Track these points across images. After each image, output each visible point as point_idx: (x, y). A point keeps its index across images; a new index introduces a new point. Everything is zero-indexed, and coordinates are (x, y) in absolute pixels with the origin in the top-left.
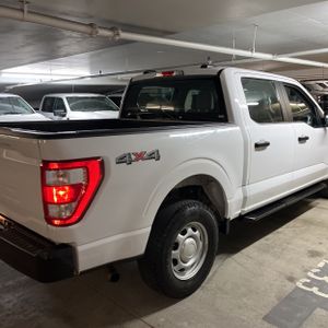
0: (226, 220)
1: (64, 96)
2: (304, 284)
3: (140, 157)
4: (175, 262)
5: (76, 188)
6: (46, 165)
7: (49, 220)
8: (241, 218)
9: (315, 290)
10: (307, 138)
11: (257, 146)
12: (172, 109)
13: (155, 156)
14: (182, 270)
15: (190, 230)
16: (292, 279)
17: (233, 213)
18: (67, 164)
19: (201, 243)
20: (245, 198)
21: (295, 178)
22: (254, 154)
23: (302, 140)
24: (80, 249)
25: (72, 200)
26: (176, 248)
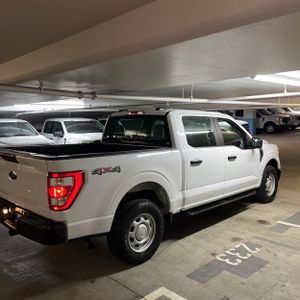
0: (170, 214)
1: (62, 121)
2: (222, 257)
3: (107, 170)
4: (132, 240)
5: (67, 188)
6: (51, 175)
7: (51, 207)
8: (182, 213)
9: (227, 261)
10: (235, 157)
11: (192, 163)
12: (145, 135)
13: (117, 170)
14: (137, 246)
15: (142, 219)
16: (214, 255)
17: (175, 209)
18: (63, 175)
19: (151, 229)
20: (184, 199)
21: (226, 186)
22: (191, 169)
23: (231, 158)
24: (69, 225)
25: (65, 196)
26: (132, 230)
